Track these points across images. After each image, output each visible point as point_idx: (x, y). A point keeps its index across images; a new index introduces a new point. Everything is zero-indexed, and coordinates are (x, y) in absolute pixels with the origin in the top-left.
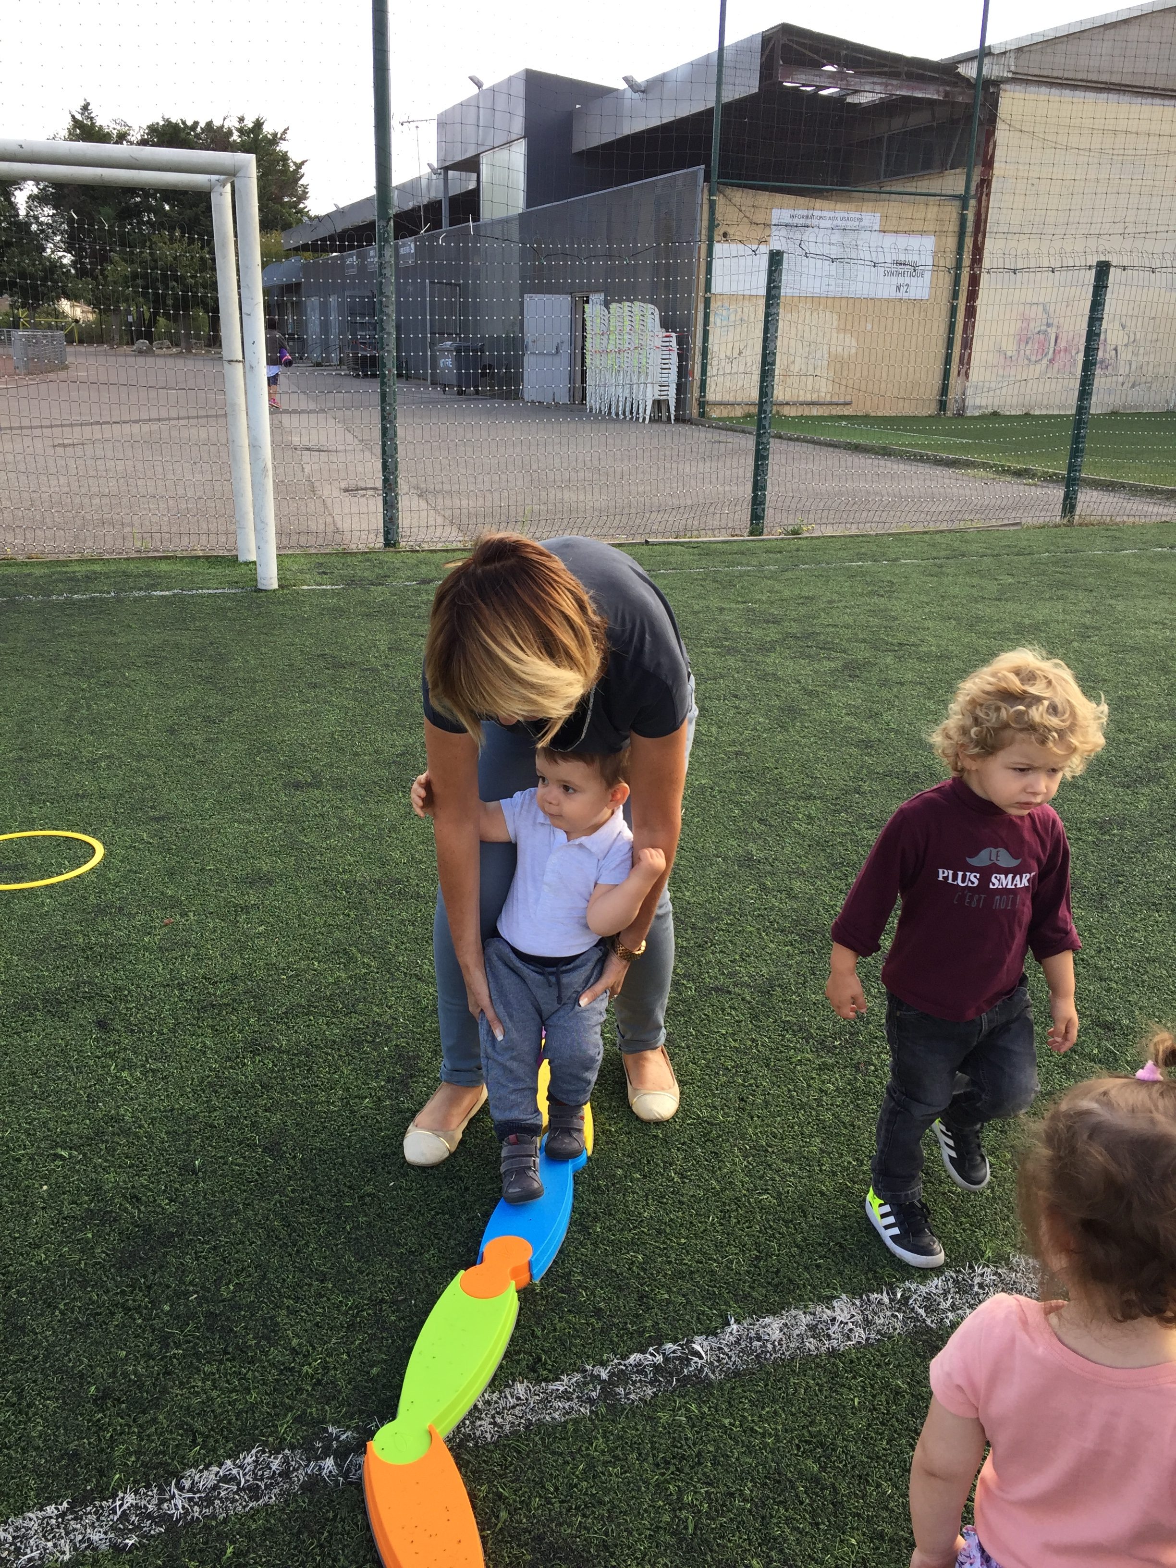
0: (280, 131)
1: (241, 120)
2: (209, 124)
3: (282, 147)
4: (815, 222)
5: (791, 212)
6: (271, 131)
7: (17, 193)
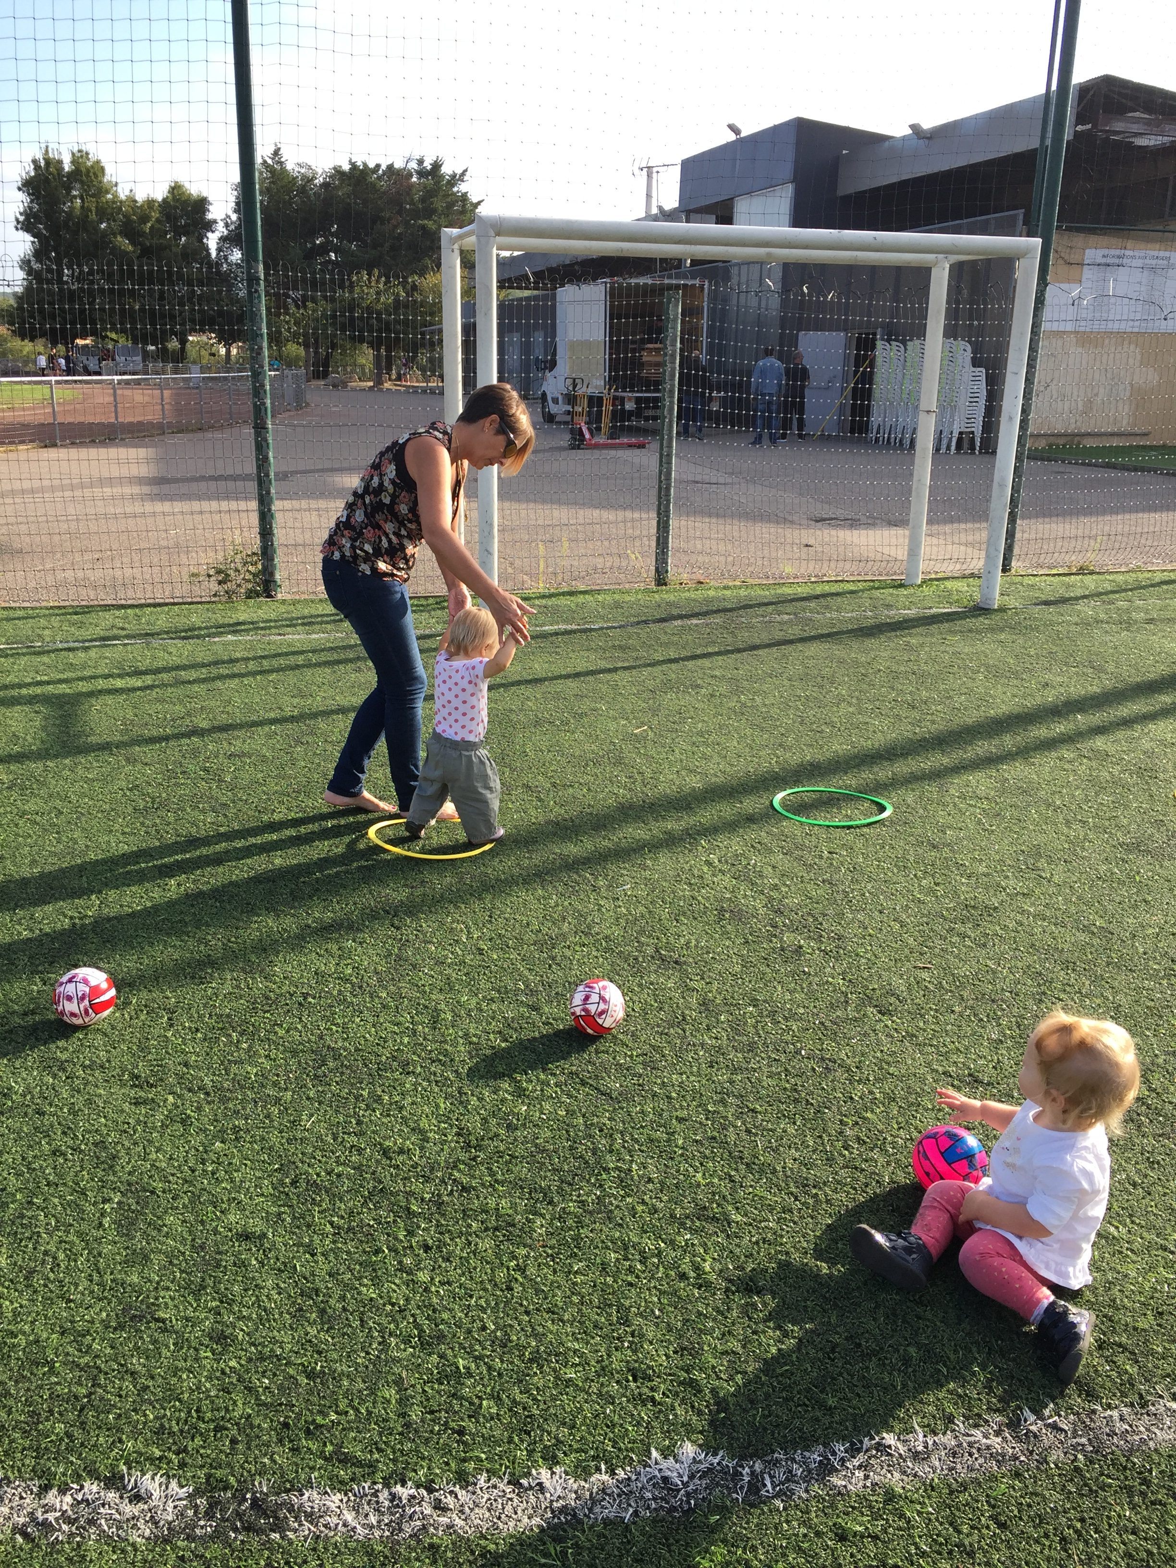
0: (459, 171)
1: (421, 162)
2: (390, 167)
3: (463, 187)
4: (1125, 261)
5: (1106, 252)
6: (450, 172)
7: (209, 235)
